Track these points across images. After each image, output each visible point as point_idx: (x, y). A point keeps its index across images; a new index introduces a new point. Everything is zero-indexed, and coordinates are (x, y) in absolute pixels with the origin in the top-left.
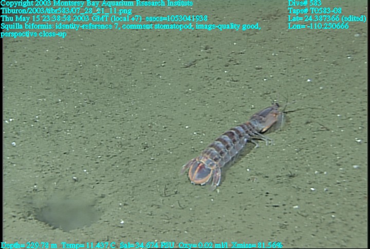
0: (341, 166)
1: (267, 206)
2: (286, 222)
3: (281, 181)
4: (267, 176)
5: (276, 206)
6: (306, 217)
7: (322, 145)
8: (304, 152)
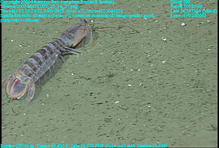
0: (152, 63)
1: (92, 104)
2: (110, 116)
3: (102, 81)
4: (89, 78)
5: (100, 104)
6: (126, 110)
7: (134, 46)
8: (120, 54)
